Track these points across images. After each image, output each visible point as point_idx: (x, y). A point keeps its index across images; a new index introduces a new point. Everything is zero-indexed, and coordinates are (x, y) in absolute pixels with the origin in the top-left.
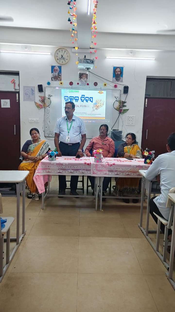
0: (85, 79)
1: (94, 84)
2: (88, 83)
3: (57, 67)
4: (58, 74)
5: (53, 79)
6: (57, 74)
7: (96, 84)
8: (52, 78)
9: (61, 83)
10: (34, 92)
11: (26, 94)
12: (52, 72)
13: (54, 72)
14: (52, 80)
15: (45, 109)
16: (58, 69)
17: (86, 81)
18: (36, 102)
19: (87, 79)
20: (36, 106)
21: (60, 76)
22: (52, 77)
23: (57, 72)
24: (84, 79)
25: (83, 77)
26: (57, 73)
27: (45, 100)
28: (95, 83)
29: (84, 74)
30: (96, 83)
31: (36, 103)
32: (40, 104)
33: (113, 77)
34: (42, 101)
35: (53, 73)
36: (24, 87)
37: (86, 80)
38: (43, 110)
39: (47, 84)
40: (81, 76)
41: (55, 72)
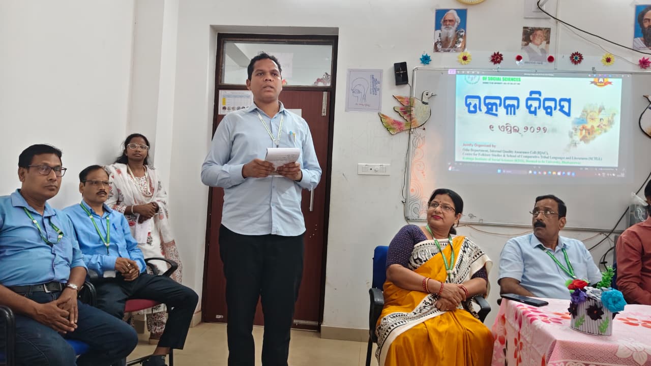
0: (541, 44)
1: (572, 58)
2: (550, 55)
3: (452, 14)
4: (456, 31)
5: (439, 46)
6: (451, 33)
7: (576, 58)
8: (436, 45)
9: (465, 58)
10: (378, 85)
11: (353, 91)
12: (438, 27)
13: (443, 27)
14: (436, 50)
15: (412, 135)
16: (457, 17)
17: (544, 51)
18: (383, 115)
19: (548, 43)
20: (382, 127)
21: (462, 36)
22: (437, 41)
23: (453, 25)
24: (538, 45)
25: (534, 37)
26: (454, 28)
27: (413, 109)
28: (573, 55)
29: (540, 29)
30: (577, 54)
31: (382, 117)
32: (395, 121)
33: (636, 36)
34: (401, 109)
35: (439, 31)
36: (351, 71)
37: (544, 48)
38: (404, 136)
39: (421, 61)
40: (529, 35)
41: (447, 27)
